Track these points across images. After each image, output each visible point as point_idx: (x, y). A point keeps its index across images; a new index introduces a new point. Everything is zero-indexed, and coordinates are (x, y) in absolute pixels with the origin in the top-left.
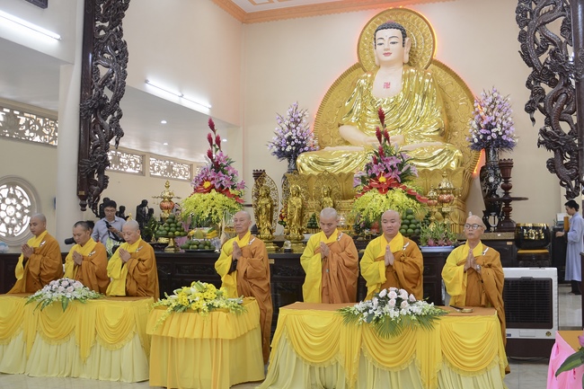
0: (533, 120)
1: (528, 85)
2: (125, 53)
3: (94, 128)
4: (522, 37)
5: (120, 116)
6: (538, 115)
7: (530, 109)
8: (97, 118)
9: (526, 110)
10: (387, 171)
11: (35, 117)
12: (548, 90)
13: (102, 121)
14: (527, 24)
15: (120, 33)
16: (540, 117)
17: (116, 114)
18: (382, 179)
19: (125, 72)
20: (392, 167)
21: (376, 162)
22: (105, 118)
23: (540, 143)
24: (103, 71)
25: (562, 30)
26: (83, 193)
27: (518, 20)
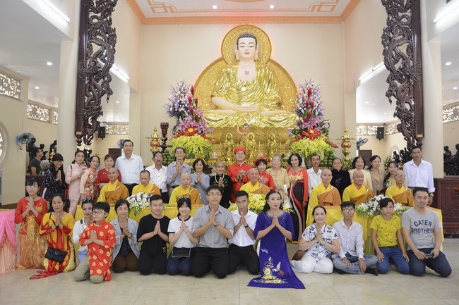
0: (391, 101)
1: (388, 81)
2: (115, 36)
3: (89, 87)
4: (385, 53)
5: (110, 81)
6: (393, 98)
7: (388, 95)
8: (91, 80)
9: (387, 95)
10: (314, 127)
11: (5, 77)
12: (399, 85)
13: (96, 83)
14: (388, 45)
15: (110, 22)
16: (394, 100)
17: (106, 79)
18: (312, 132)
19: (114, 50)
20: (317, 124)
21: (306, 121)
22: (97, 80)
23: (395, 115)
24: (96, 48)
25: (407, 51)
26: (80, 133)
27: (382, 43)
